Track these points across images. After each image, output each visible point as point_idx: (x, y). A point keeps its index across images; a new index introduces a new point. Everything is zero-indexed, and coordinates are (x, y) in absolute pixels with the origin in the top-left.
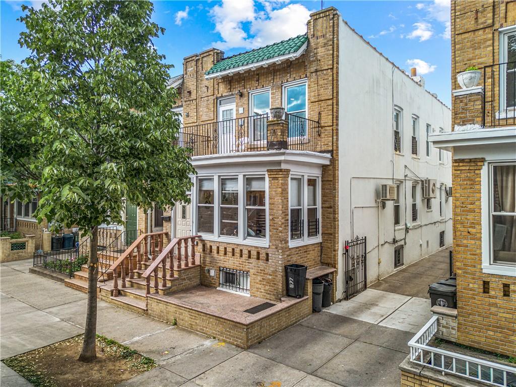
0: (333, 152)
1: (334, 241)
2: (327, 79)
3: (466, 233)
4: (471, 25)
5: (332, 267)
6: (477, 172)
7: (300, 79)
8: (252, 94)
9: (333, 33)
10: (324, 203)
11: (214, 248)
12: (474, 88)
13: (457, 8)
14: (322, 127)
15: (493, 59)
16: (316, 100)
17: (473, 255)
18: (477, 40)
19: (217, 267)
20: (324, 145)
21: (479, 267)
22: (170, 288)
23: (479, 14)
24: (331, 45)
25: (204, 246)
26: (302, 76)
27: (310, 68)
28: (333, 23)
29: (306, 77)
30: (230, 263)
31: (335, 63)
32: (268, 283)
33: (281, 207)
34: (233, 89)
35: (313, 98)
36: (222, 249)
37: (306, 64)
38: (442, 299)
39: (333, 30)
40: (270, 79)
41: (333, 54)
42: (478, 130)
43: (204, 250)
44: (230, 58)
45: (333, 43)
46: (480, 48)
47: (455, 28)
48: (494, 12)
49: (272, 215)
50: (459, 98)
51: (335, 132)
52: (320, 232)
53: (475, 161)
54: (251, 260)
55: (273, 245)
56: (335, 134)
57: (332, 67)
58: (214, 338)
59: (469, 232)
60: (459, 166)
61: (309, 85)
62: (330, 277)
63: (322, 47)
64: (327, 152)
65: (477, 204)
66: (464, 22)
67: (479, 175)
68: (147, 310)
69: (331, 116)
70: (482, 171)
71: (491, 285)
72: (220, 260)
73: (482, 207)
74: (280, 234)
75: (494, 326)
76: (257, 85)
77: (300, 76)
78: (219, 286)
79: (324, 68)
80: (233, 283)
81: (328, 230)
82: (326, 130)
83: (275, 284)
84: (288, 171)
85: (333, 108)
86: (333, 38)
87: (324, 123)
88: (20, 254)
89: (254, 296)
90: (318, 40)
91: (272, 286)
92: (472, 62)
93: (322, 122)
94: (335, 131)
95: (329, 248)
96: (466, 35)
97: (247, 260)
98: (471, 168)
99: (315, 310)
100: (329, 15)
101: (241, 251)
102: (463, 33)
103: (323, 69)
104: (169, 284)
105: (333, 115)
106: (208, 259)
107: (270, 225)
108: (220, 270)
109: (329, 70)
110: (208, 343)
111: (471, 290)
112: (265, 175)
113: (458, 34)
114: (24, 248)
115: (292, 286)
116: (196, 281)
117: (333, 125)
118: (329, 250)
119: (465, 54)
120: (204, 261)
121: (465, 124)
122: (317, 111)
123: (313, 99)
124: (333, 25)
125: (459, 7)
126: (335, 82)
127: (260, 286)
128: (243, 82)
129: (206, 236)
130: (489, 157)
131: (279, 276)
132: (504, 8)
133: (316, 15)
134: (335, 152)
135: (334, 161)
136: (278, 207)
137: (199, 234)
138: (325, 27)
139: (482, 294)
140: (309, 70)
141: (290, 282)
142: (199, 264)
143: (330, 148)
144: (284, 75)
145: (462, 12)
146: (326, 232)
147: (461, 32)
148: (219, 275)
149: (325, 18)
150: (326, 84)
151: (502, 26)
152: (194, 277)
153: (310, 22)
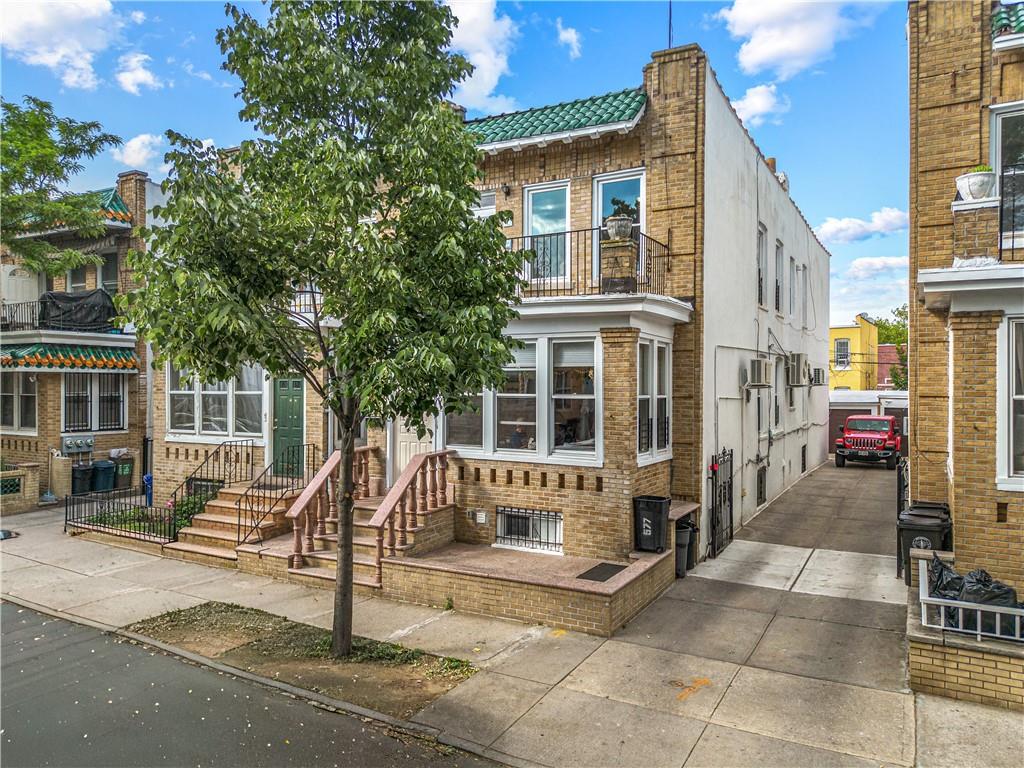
0: (695, 300)
1: (696, 455)
2: (684, 171)
3: (971, 430)
4: (943, 94)
5: (693, 501)
6: (989, 332)
7: (632, 168)
8: (529, 191)
9: (697, 90)
10: (678, 391)
11: (485, 472)
12: (984, 199)
13: (921, 65)
14: (674, 256)
15: (981, 153)
16: (664, 207)
17: (982, 462)
18: (956, 120)
19: (492, 507)
20: (678, 287)
21: (991, 481)
22: (413, 546)
23: (958, 79)
24: (692, 111)
25: (462, 469)
26: (635, 164)
27: (650, 149)
28: (698, 72)
29: (643, 165)
30: (520, 498)
31: (699, 143)
32: (602, 529)
33: (628, 394)
34: (490, 179)
35: (656, 204)
36: (501, 474)
37: (643, 142)
38: (922, 538)
39: (697, 85)
40: (568, 165)
41: (696, 128)
42: (995, 267)
43: (462, 477)
44: (481, 121)
45: (697, 107)
46: (959, 134)
47: (917, 98)
48: (982, 78)
49: (609, 409)
50: (962, 215)
51: (698, 266)
52: (671, 441)
53: (988, 314)
54: (564, 492)
55: (611, 462)
56: (698, 269)
57: (693, 150)
58: (540, 624)
59: (976, 428)
60: (961, 323)
61: (648, 180)
62: (692, 518)
63: (674, 114)
64: (685, 299)
65: (989, 382)
66: (933, 89)
67: (993, 338)
68: (381, 587)
69: (693, 237)
70: (998, 332)
71: (1010, 509)
72: (497, 494)
73: (997, 388)
74: (627, 443)
75: (1014, 572)
76: (542, 175)
77: (631, 164)
78: (496, 541)
79: (680, 152)
80: (526, 534)
81: (685, 438)
82: (682, 261)
83: (616, 530)
84: (638, 331)
85: (695, 223)
86: (697, 99)
87: (679, 248)
88: (10, 502)
89: (573, 554)
90: (668, 101)
91: (610, 535)
92: (946, 155)
93: (674, 246)
94: (698, 264)
95: (686, 468)
96: (937, 112)
97: (556, 491)
98: (981, 326)
99: (679, 575)
100: (689, 58)
101: (544, 475)
102: (931, 108)
103: (676, 152)
104: (410, 540)
105: (695, 235)
106: (470, 493)
107: (605, 428)
108: (497, 513)
109: (689, 156)
110: (535, 632)
111: (978, 518)
112: (595, 338)
113: (922, 109)
114: (18, 491)
115: (647, 533)
116: (449, 534)
117: (695, 254)
118: (686, 471)
119: (935, 142)
120: (463, 497)
121: (972, 257)
122: (665, 225)
123: (656, 206)
124: (698, 77)
125: (925, 65)
126: (699, 176)
127: (584, 536)
128: (512, 167)
129: (465, 451)
130: (1010, 310)
131: (624, 516)
132: (998, 72)
133: (665, 55)
134: (698, 300)
135: (696, 315)
136: (623, 395)
137: (450, 448)
138: (680, 80)
139: (995, 524)
140: (648, 153)
141: (645, 525)
142: (452, 503)
143: (690, 294)
144: (597, 159)
145: (931, 73)
146: (681, 441)
147: (928, 105)
148: (496, 521)
149: (681, 63)
150: (683, 180)
151: (994, 101)
152: (446, 526)
153: (652, 68)
